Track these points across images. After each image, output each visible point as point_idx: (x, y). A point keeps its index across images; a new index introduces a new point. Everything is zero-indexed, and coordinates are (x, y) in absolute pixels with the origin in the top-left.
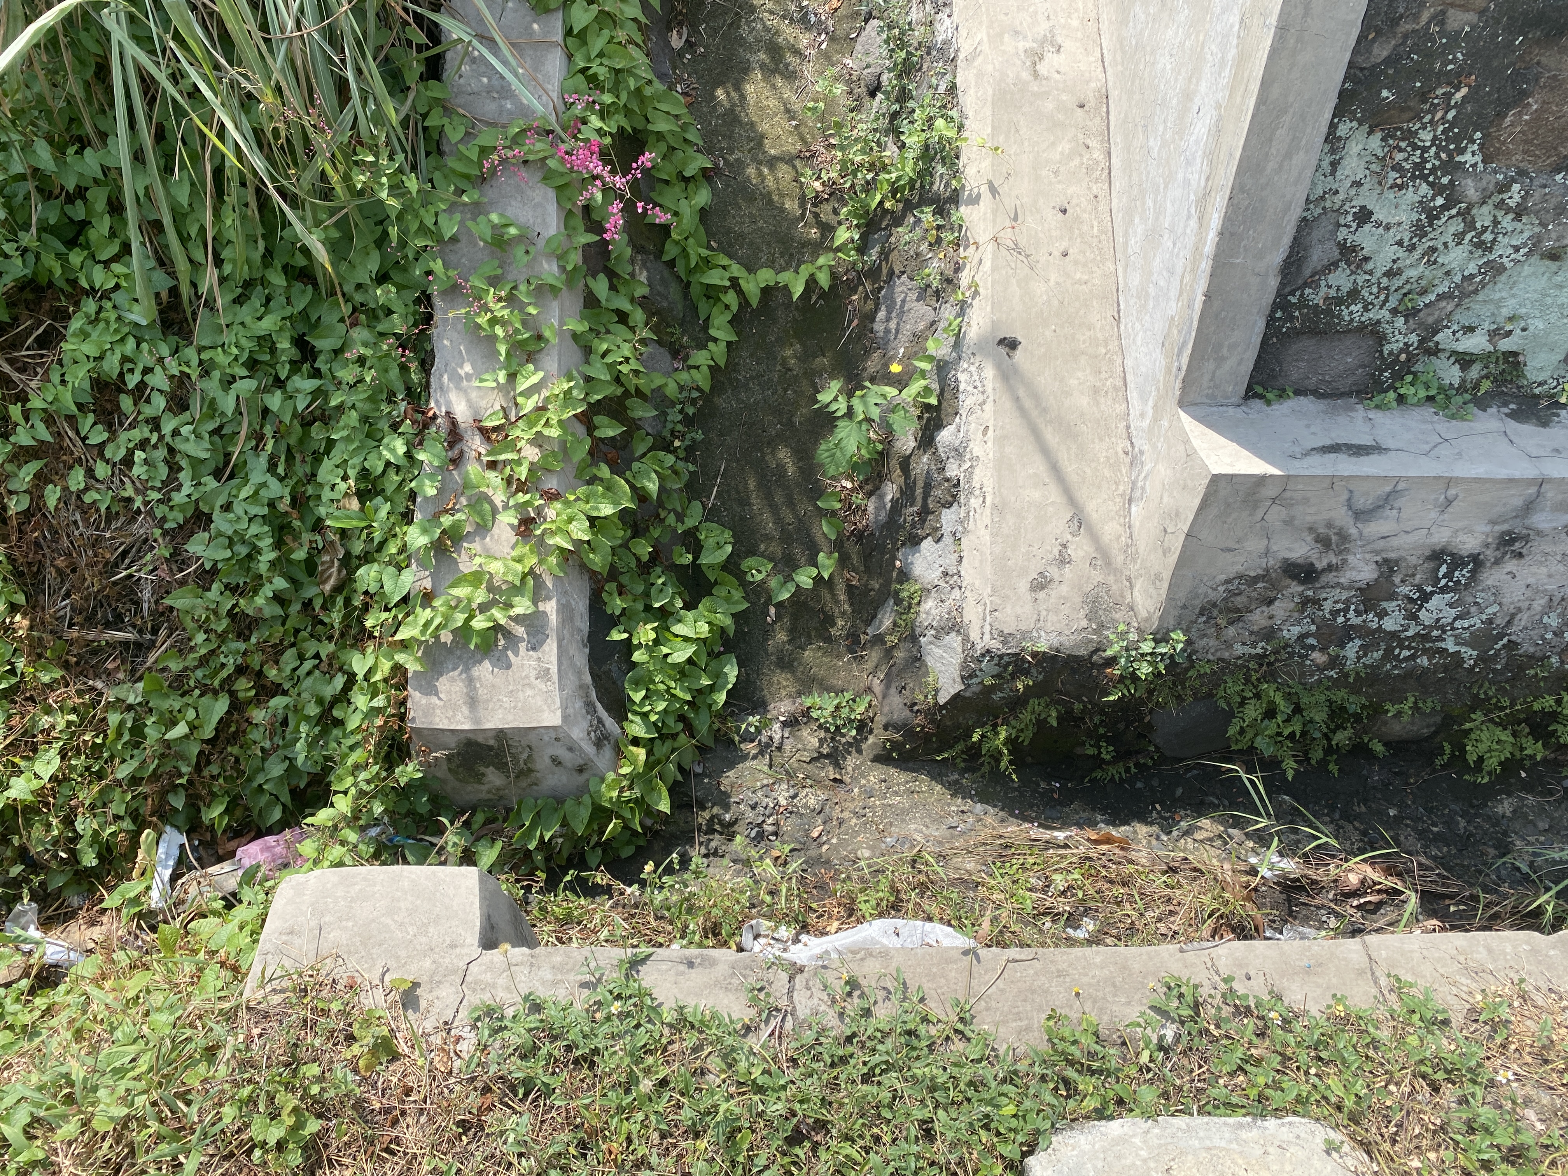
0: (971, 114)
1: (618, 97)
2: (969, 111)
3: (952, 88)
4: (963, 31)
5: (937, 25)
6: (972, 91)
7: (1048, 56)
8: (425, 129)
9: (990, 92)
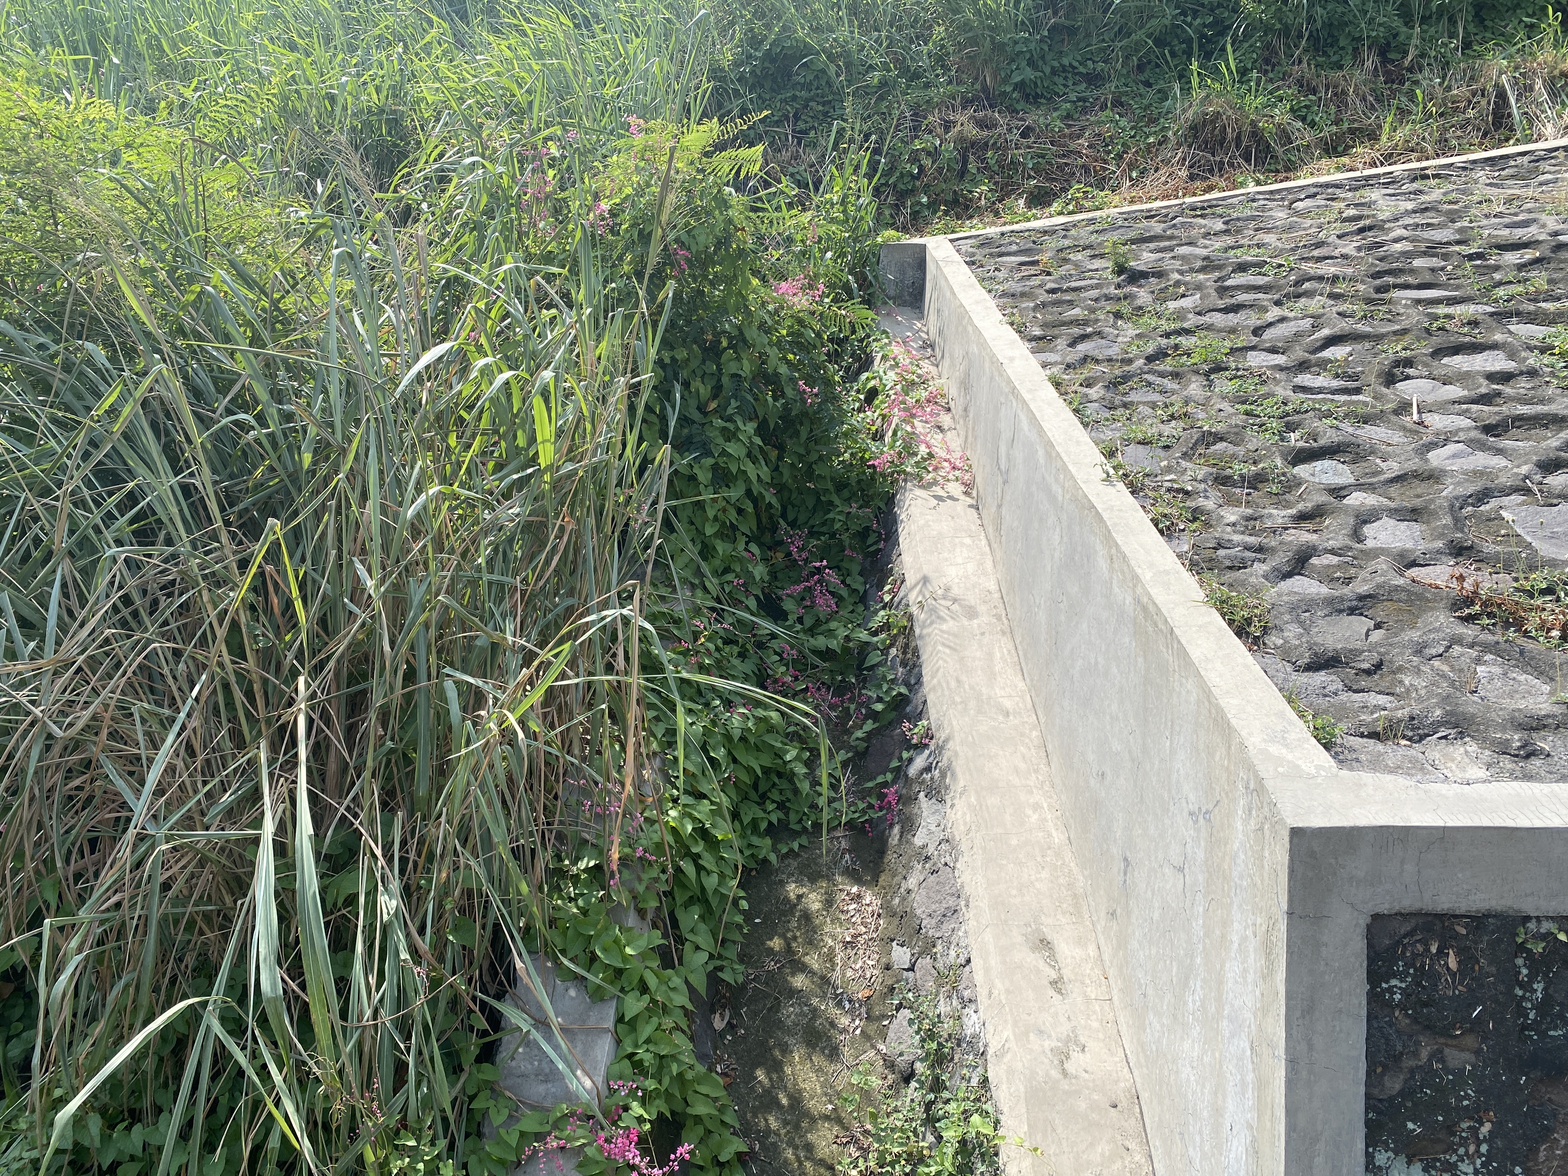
0: (1005, 1110)
1: (660, 1082)
2: (1004, 1107)
3: (985, 1082)
4: (990, 1028)
5: (965, 1019)
6: (1004, 1087)
7: (1074, 1055)
8: (469, 1110)
9: (1022, 1089)
